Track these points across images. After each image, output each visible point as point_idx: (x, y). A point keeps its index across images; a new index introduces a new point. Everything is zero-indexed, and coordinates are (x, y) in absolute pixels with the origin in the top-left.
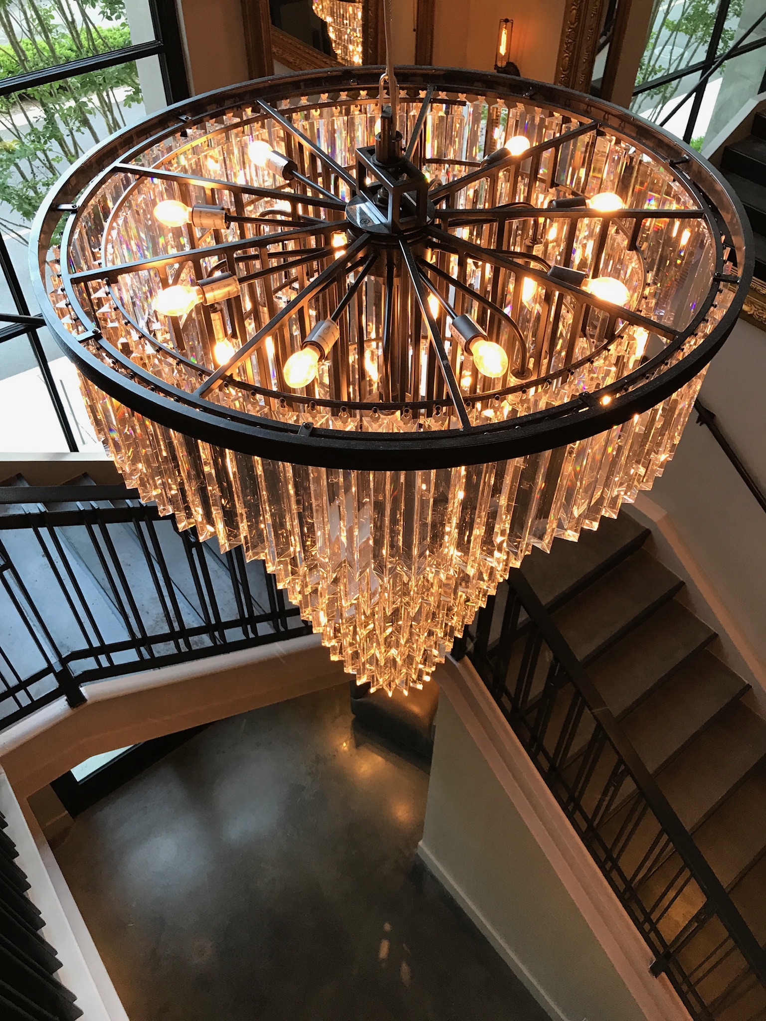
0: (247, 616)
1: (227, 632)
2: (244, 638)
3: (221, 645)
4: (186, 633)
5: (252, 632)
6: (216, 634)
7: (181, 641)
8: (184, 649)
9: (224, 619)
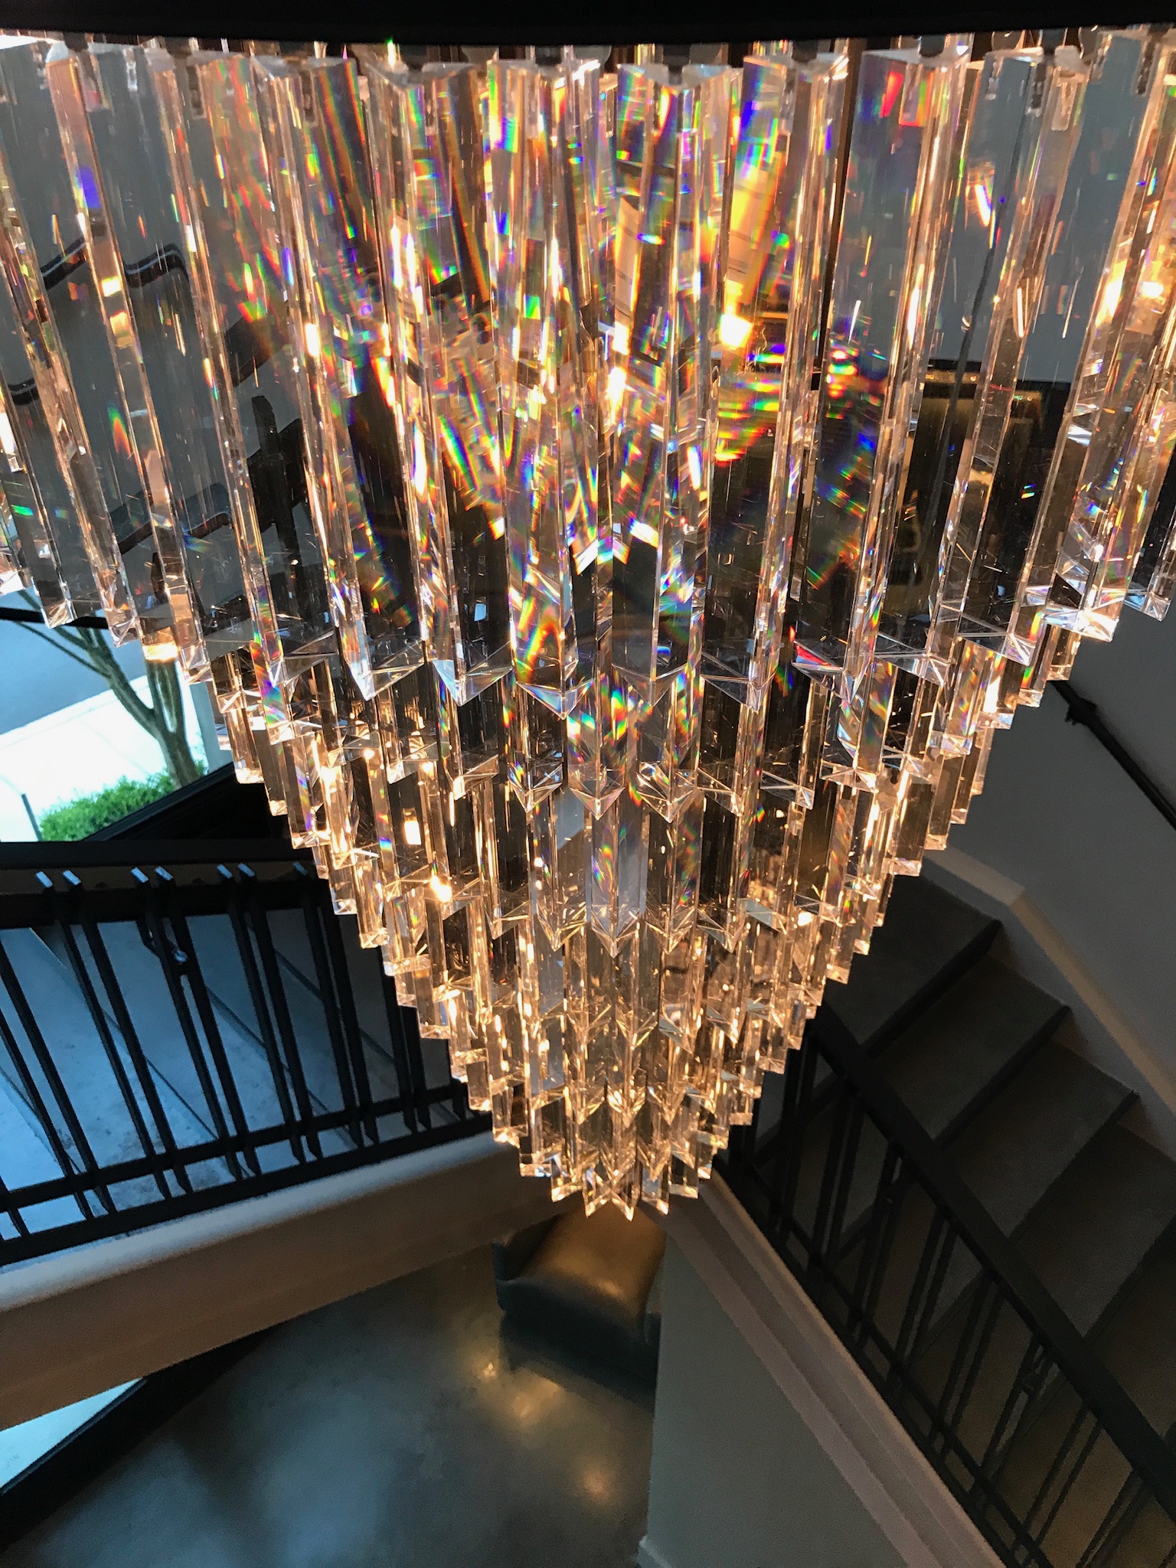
0: (298, 1117)
1: (261, 1152)
2: (296, 1162)
3: (250, 1179)
4: (178, 1158)
5: (311, 1150)
6: (240, 1156)
7: (169, 1175)
8: (176, 1190)
9: (252, 1127)
